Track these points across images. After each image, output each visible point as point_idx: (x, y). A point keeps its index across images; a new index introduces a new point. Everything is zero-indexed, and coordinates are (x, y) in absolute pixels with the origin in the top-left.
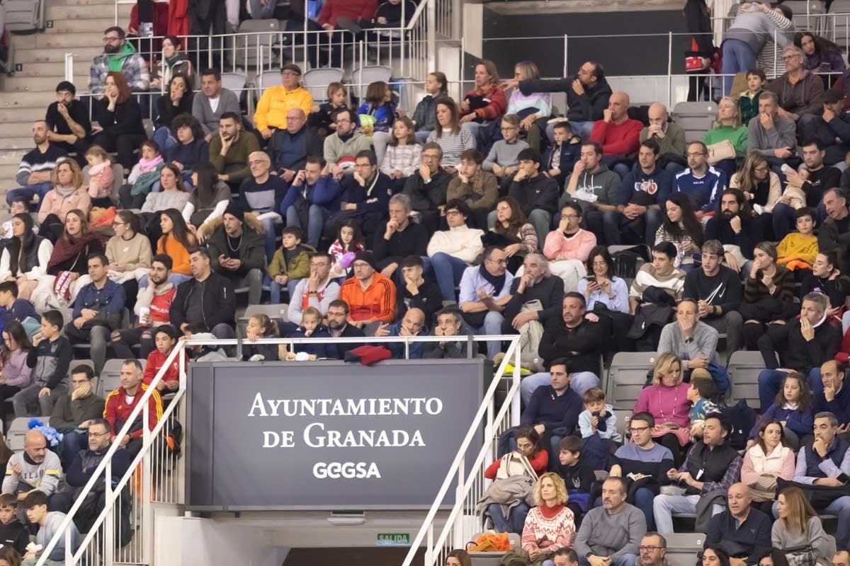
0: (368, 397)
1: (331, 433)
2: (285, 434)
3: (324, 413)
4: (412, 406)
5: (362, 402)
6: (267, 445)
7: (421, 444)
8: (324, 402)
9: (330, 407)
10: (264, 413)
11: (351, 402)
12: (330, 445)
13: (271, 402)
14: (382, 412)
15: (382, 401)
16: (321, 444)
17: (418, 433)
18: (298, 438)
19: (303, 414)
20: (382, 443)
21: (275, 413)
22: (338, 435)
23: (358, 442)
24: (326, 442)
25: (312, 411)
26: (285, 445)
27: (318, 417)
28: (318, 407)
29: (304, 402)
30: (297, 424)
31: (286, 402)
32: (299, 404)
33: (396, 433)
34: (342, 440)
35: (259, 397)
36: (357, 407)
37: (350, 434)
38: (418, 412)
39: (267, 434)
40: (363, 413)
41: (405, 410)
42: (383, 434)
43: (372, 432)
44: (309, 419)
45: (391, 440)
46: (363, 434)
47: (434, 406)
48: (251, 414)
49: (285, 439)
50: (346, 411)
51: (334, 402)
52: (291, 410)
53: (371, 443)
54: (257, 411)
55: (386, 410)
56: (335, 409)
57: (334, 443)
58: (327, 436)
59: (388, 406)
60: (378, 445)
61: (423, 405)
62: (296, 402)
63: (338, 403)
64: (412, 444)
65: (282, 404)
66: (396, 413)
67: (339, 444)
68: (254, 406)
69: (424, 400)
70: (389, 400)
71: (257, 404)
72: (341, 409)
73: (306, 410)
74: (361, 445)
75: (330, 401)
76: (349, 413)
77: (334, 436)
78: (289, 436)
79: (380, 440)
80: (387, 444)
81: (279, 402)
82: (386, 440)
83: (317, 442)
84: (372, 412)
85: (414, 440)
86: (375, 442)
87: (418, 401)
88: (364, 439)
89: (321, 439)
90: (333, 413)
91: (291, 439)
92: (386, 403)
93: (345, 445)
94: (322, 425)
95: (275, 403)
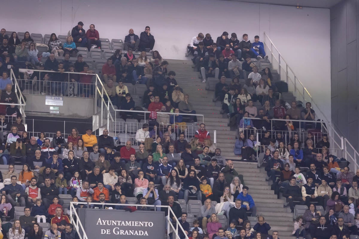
0: (132, 221)
1: (121, 231)
2: (107, 230)
3: (119, 225)
4: (144, 224)
5: (130, 222)
6: (102, 233)
7: (147, 235)
8: (119, 222)
9: (121, 223)
10: (101, 224)
11: (127, 222)
12: (121, 234)
13: (103, 221)
14: (136, 225)
15: (136, 222)
16: (118, 234)
17: (146, 232)
18: (112, 231)
19: (113, 225)
20: (136, 234)
21: (104, 224)
22: (123, 231)
23: (129, 234)
24: (120, 233)
25: (115, 224)
26: (107, 233)
27: (117, 226)
28: (117, 223)
29: (113, 221)
30: (111, 228)
31: (108, 221)
32: (112, 222)
33: (140, 231)
34: (124, 233)
35: (100, 219)
36: (128, 224)
37: (127, 231)
38: (146, 226)
39: (102, 230)
40: (130, 225)
41: (143, 225)
42: (136, 231)
43: (133, 231)
44: (114, 226)
45: (138, 234)
46: (130, 231)
47: (151, 224)
48: (97, 224)
49: (108, 232)
50: (125, 224)
51: (122, 222)
52: (109, 223)
53: (133, 234)
54: (99, 223)
55: (137, 225)
56: (122, 224)
57: (122, 233)
58: (120, 231)
59: (138, 224)
60: (135, 234)
61: (147, 224)
62: (111, 221)
63: (123, 222)
64: (145, 235)
65: (107, 221)
66: (140, 226)
67: (123, 234)
68: (98, 222)
69: (148, 222)
70: (138, 222)
71: (99, 221)
72: (124, 224)
73: (114, 224)
74: (130, 234)
75: (121, 221)
76: (126, 225)
77: (122, 231)
78: (109, 231)
79: (135, 233)
80: (137, 234)
81: (106, 221)
82: (137, 233)
83: (117, 233)
84: (133, 225)
85: (145, 234)
86: (134, 234)
87: (146, 223)
88: (131, 233)
89: (118, 232)
90: (121, 225)
91: (109, 232)
92: (137, 223)
93: (125, 234)
94: (118, 228)
95: (105, 221)
